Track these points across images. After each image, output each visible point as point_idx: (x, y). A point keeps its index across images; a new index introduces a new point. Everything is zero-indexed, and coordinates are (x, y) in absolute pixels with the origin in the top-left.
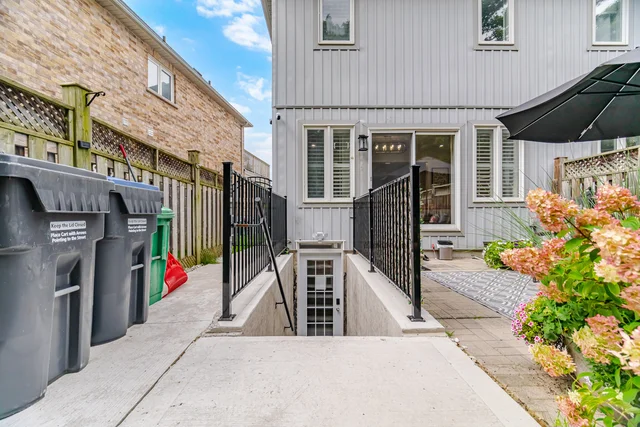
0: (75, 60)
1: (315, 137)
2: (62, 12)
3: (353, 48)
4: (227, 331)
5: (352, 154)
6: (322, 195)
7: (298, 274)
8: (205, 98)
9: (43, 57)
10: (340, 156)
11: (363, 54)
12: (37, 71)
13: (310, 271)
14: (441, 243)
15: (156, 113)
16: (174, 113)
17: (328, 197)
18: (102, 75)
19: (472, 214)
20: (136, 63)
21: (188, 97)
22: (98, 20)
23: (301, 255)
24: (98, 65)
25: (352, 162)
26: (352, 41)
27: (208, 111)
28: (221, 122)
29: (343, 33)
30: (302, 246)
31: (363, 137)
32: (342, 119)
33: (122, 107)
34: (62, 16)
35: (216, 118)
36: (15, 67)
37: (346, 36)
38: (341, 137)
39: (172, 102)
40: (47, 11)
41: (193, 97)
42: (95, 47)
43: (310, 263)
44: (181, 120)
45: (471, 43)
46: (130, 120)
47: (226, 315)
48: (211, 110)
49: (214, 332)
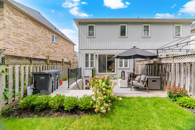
0: (39, 39)
1: (87, 55)
2: (37, 30)
3: (94, 38)
4: (69, 89)
5: (94, 59)
6: (88, 67)
7: (84, 82)
8: (64, 40)
9: (33, 40)
10: (92, 59)
11: (96, 39)
12: (33, 43)
13: (86, 82)
14: (112, 76)
15: (54, 46)
16: (58, 46)
17: (90, 67)
18: (43, 41)
19: (118, 71)
20: (50, 36)
21: (61, 41)
22: (43, 30)
23: (84, 79)
24: (43, 39)
25: (94, 60)
26: (94, 36)
27: (65, 43)
28: (68, 46)
29: (92, 34)
30: (84, 77)
31: (96, 55)
32: (92, 52)
33: (47, 47)
34: (37, 31)
35: (67, 45)
36: (29, 43)
37: (93, 35)
38: (92, 55)
39: (57, 43)
40: (34, 31)
41: (62, 41)
42: (42, 35)
43: (86, 80)
44: (59, 47)
45: (118, 36)
46: (49, 49)
47: (69, 88)
48: (66, 43)
49: (67, 89)
